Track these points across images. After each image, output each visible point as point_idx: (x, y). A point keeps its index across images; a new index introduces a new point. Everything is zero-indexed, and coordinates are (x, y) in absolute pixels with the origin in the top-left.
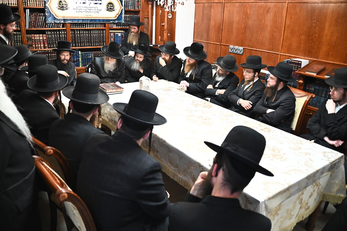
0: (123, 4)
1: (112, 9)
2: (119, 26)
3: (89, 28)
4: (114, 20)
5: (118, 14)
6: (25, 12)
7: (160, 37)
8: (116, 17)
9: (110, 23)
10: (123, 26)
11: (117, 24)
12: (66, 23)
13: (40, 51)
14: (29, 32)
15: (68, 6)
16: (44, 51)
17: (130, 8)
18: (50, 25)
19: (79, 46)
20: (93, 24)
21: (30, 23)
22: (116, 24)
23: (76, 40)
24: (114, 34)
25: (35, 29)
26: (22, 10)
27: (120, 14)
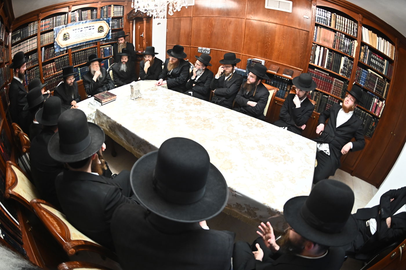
0: (111, 25)
1: (102, 31)
2: (107, 42)
3: (85, 48)
4: (104, 38)
5: (106, 33)
6: (41, 50)
7: (139, 45)
8: (105, 36)
9: (101, 41)
10: (110, 42)
11: (106, 41)
12: (68, 49)
13: (51, 76)
14: (44, 64)
15: (70, 36)
16: (54, 75)
17: (116, 28)
18: (57, 54)
19: (78, 64)
20: (88, 44)
21: (44, 56)
23: (76, 60)
24: (104, 49)
25: (48, 60)
26: (39, 49)
27: (108, 33)
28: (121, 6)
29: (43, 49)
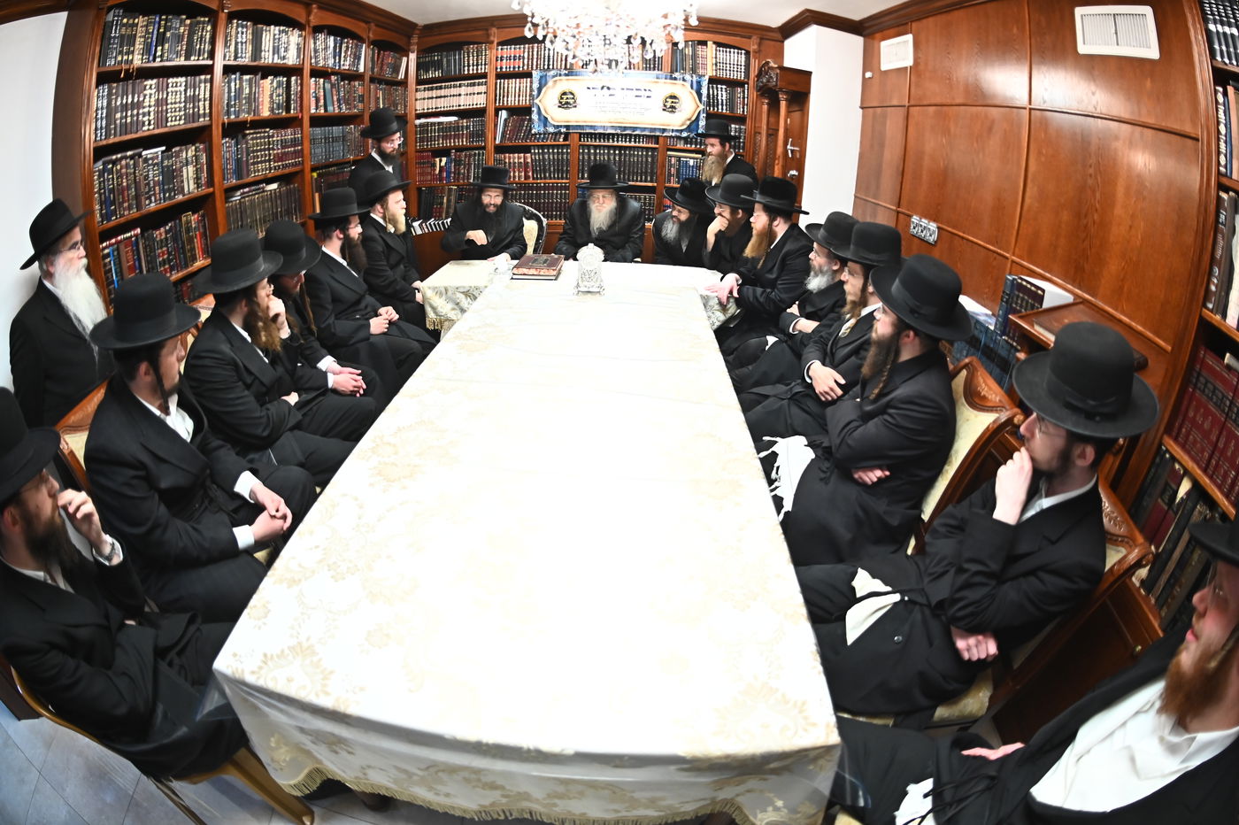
0: (704, 99)
1: (675, 108)
2: (691, 145)
3: (620, 144)
4: (682, 131)
5: (689, 119)
6: (497, 115)
8: (683, 125)
9: (671, 137)
10: (694, 145)
12: (570, 133)
13: (516, 184)
14: (500, 149)
15: (578, 102)
16: (525, 184)
17: (722, 109)
18: (538, 138)
20: (630, 135)
21: (504, 133)
22: (686, 140)
24: (679, 161)
25: (511, 144)
26: (491, 111)
27: (693, 118)
28: (741, 49)
29: (504, 114)
